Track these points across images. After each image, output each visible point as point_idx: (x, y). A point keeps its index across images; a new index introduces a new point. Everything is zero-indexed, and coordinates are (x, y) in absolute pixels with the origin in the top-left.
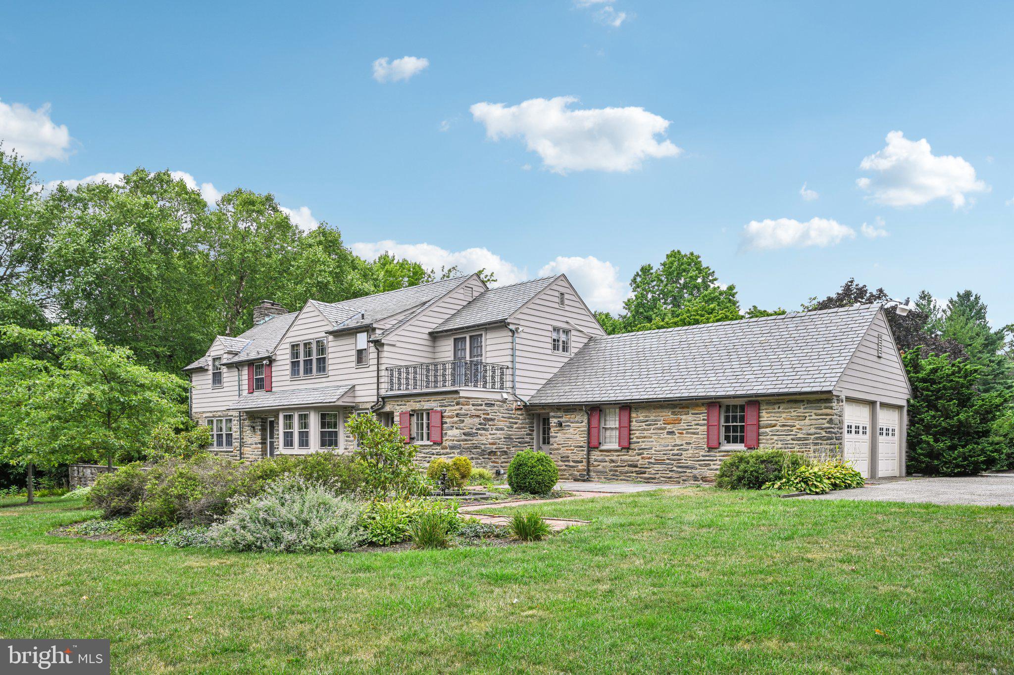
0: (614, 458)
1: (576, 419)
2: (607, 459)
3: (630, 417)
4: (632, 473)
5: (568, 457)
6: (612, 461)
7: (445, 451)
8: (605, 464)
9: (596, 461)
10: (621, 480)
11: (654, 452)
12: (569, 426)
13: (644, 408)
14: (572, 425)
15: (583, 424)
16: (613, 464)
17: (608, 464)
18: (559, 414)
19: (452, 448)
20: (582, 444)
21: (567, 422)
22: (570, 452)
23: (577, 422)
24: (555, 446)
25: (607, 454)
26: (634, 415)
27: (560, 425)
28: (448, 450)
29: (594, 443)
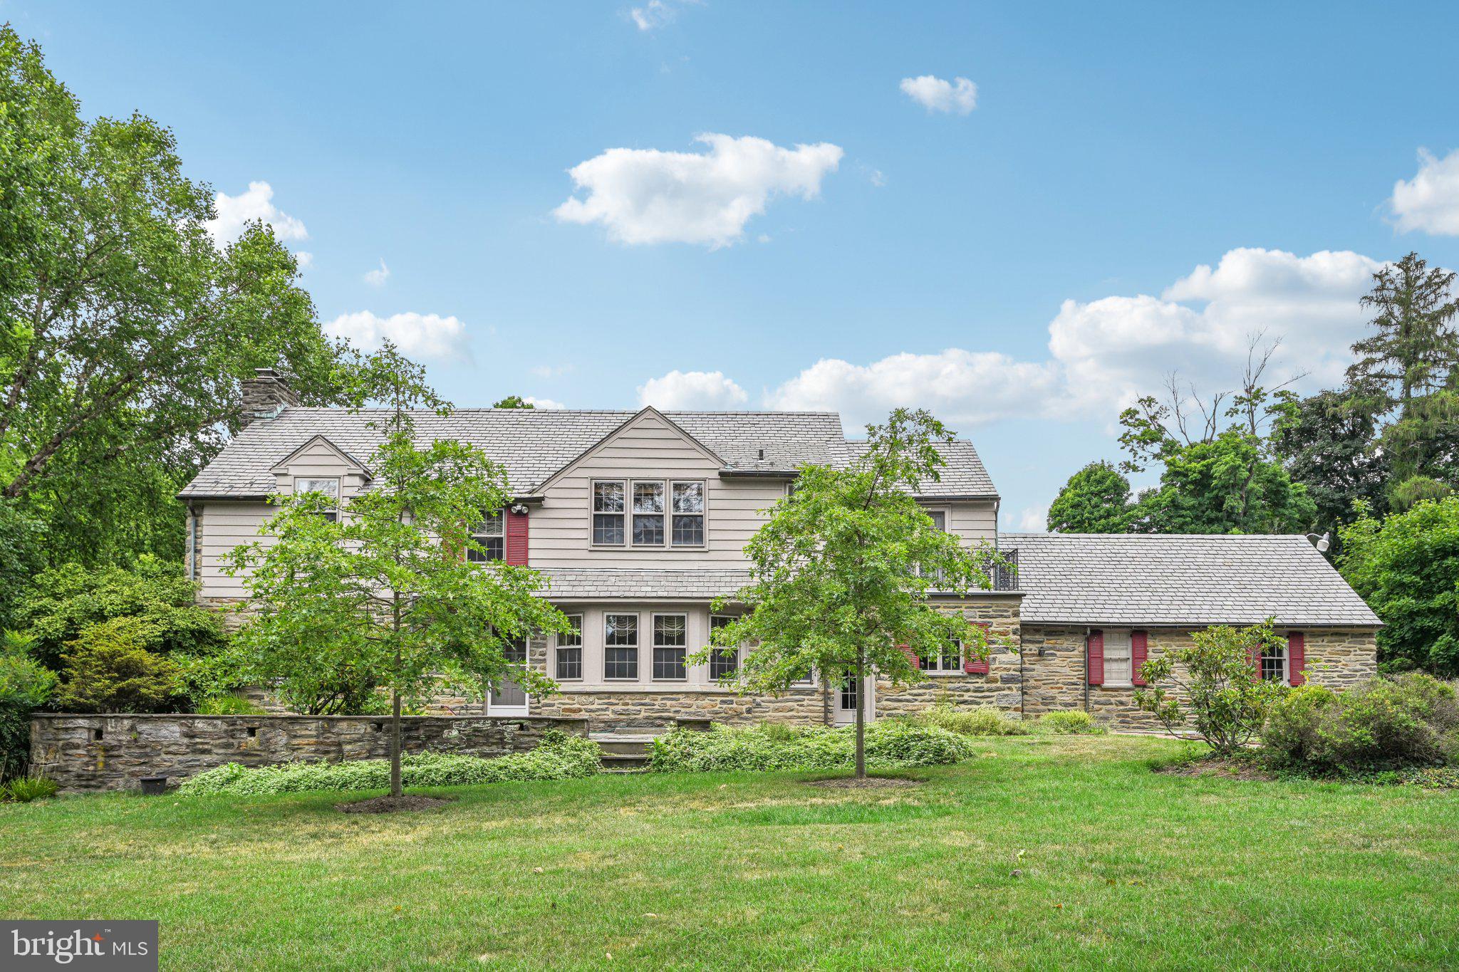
0: (1124, 699)
1: (1065, 646)
2: (1113, 700)
3: (1146, 646)
4: (1149, 718)
5: (1054, 698)
6: (1122, 703)
7: (994, 685)
8: (1110, 707)
9: (1097, 703)
10: (1134, 728)
11: (1178, 691)
12: (1055, 655)
13: (1164, 634)
14: (1058, 653)
15: (1076, 652)
16: (1122, 708)
17: (1114, 707)
18: (1037, 637)
19: (1005, 680)
20: (1075, 680)
21: (1051, 649)
22: (1057, 691)
23: (1067, 650)
24: (1032, 683)
25: (1113, 693)
26: (1150, 643)
27: (1041, 653)
28: (999, 684)
29: (1095, 678)
